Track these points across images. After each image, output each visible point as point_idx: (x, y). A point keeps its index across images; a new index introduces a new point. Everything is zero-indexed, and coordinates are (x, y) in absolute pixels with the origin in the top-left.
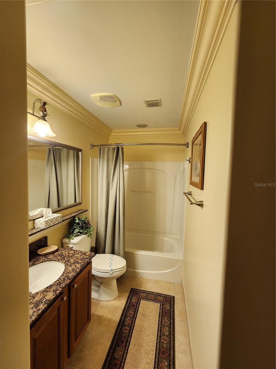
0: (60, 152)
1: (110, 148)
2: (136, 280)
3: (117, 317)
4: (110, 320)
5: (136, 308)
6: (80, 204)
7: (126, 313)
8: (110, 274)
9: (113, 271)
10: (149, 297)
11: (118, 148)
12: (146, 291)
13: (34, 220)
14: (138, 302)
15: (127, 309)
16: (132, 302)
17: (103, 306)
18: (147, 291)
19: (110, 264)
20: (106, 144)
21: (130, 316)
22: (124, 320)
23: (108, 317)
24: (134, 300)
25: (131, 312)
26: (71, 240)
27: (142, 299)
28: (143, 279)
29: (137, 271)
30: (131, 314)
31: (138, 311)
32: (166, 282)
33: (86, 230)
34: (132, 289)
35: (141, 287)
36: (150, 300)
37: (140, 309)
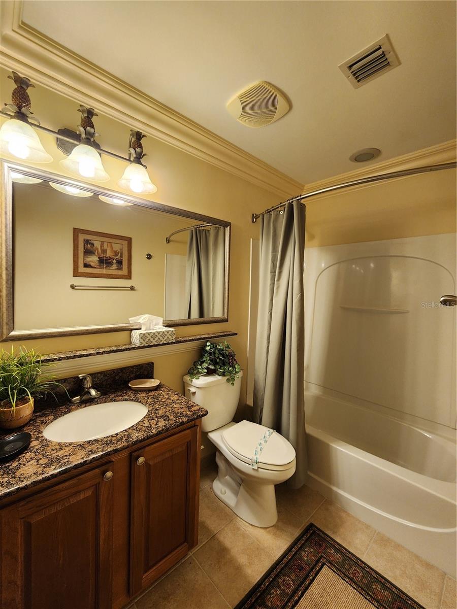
0: (207, 234)
1: (280, 211)
2: (327, 509)
3: (256, 571)
4: (238, 569)
5: (305, 579)
6: (226, 321)
7: (277, 576)
8: (253, 469)
9: (260, 465)
10: (348, 570)
11: (291, 207)
12: (346, 550)
13: (132, 330)
14: (315, 565)
15: (282, 569)
16: (301, 559)
17: (238, 529)
18: (349, 552)
19: (260, 447)
20: (273, 207)
21: (284, 590)
22: (266, 591)
23: (239, 560)
24: (307, 555)
25: (290, 581)
26: (194, 380)
27: (329, 565)
28: (348, 514)
29: (335, 489)
30: (288, 586)
31: (307, 588)
32: (417, 557)
33: (222, 368)
34: (311, 525)
35: (335, 533)
36: (351, 579)
37: (315, 589)
